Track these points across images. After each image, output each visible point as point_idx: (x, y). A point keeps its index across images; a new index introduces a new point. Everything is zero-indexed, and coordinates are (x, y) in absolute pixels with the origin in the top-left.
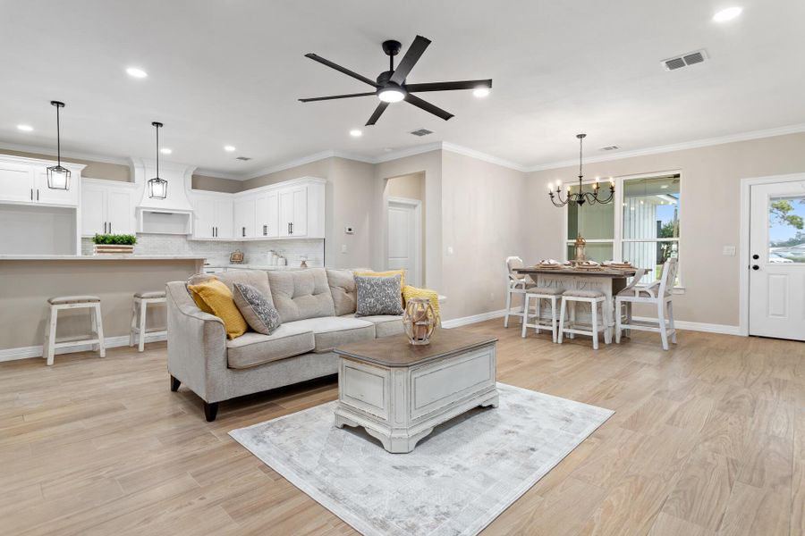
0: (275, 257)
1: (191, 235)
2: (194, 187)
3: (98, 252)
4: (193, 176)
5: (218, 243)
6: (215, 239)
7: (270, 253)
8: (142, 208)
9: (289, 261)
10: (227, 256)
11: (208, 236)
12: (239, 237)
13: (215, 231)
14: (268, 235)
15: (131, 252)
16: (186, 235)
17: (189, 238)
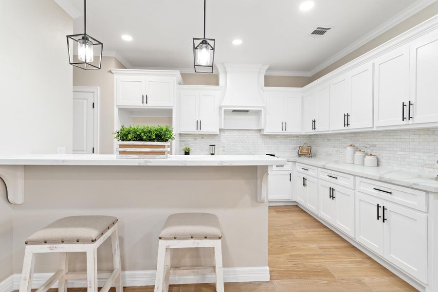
0: (358, 154)
1: (263, 130)
2: (266, 85)
3: (121, 153)
4: (265, 76)
5: (287, 136)
6: (285, 133)
7: (349, 148)
8: (224, 106)
9: (382, 161)
10: (295, 149)
11: (278, 130)
12: (309, 130)
13: (284, 125)
14: (350, 127)
15: (163, 153)
16: (260, 130)
17: (262, 133)
